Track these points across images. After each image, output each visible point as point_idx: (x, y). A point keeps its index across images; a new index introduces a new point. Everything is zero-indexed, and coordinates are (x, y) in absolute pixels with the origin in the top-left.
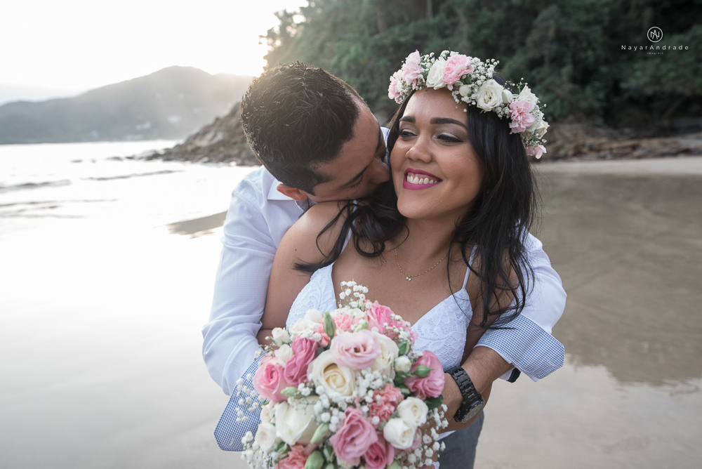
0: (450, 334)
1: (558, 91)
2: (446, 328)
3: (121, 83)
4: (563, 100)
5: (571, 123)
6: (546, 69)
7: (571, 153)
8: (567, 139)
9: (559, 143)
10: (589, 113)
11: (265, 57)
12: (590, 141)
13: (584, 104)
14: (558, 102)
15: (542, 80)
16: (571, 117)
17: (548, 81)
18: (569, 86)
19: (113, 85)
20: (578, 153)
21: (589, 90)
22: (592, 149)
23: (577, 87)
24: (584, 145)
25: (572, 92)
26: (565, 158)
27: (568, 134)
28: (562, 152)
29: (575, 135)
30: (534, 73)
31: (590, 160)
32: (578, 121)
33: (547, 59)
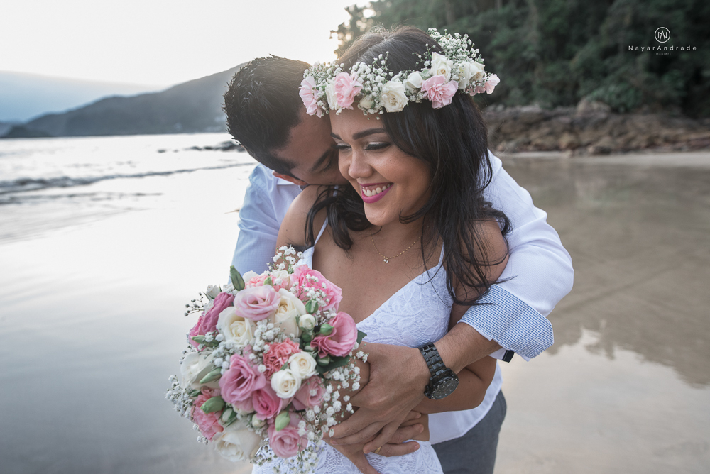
0: (422, 310)
1: (633, 81)
2: (417, 305)
3: (202, 78)
4: (637, 90)
5: (645, 113)
6: (619, 58)
7: (643, 144)
8: (640, 131)
9: (631, 134)
10: (666, 103)
11: (336, 52)
12: (665, 132)
13: (660, 94)
14: (632, 92)
15: (615, 69)
16: (645, 108)
17: (622, 70)
18: (645, 76)
19: (195, 80)
20: (652, 145)
21: (666, 79)
22: (667, 140)
23: (653, 76)
24: (658, 137)
25: (648, 82)
26: (637, 150)
27: (641, 125)
28: (634, 144)
29: (649, 126)
30: (607, 62)
31: (664, 152)
32: (653, 111)
33: (621, 48)
